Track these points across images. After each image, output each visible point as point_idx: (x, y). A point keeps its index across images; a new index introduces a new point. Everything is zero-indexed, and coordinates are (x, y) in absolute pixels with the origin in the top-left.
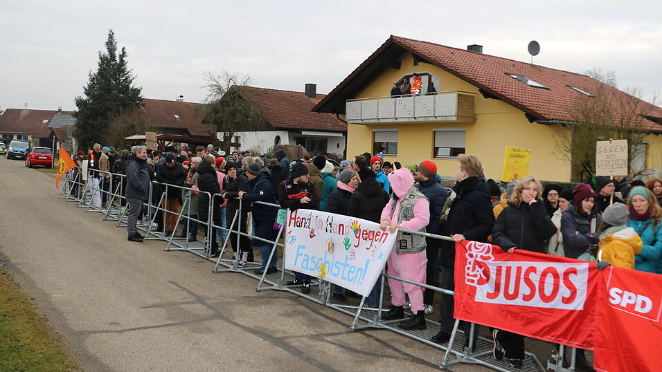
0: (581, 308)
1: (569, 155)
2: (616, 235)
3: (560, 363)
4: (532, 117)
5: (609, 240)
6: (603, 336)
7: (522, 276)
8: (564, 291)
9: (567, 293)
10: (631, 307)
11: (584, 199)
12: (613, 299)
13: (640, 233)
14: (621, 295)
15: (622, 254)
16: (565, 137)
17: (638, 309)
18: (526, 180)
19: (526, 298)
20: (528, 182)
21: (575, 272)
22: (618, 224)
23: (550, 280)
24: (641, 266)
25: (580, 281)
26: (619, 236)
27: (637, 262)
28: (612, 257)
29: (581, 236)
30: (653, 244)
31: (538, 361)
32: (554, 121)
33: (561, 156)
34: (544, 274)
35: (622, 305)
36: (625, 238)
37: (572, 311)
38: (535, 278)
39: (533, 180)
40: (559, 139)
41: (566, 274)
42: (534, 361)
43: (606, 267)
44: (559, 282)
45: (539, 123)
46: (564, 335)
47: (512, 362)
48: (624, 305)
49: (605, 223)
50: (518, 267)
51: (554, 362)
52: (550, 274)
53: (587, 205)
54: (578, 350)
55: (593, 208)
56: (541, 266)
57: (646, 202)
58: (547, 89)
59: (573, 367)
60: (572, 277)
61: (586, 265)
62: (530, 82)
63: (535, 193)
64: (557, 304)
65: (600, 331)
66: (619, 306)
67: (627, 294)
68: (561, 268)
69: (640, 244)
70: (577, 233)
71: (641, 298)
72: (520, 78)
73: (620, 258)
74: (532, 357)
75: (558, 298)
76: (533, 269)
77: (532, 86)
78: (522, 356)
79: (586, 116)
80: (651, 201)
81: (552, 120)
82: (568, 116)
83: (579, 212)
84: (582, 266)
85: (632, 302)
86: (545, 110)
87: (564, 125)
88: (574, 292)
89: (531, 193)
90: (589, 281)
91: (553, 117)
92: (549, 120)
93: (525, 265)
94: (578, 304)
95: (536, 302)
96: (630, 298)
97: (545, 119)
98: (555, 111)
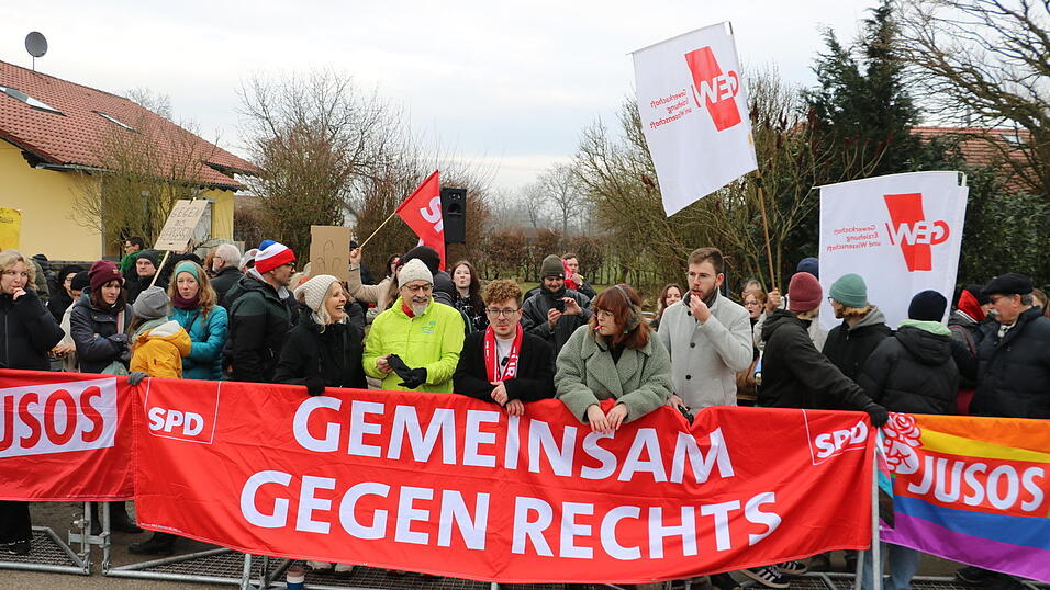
0: (111, 443)
1: (98, 219)
2: (154, 332)
3: (88, 531)
4: (35, 158)
5: (144, 340)
6: (146, 478)
7: (16, 411)
8: (85, 424)
9: (89, 426)
10: (178, 430)
11: (103, 284)
12: (154, 423)
13: (188, 327)
14: (164, 417)
15: (163, 359)
16: (90, 192)
17: (187, 431)
18: (7, 259)
19: (26, 443)
20: (12, 262)
21: (97, 392)
22: (156, 316)
23: (60, 410)
24: (191, 373)
25: (107, 406)
26: (159, 333)
27: (185, 368)
28: (150, 365)
29: (104, 341)
30: (205, 340)
31: (56, 537)
32: (72, 166)
33: (84, 221)
34: (51, 403)
35: (166, 430)
36: (166, 335)
37: (99, 451)
38: (37, 411)
39: (21, 259)
40: (80, 194)
41: (85, 397)
42: (50, 538)
43: (141, 380)
44: (75, 412)
45: (46, 168)
46: (90, 488)
47: (12, 548)
48: (168, 429)
49: (138, 318)
50: (6, 398)
51: (78, 532)
52: (60, 402)
53: (110, 293)
54: (112, 505)
55: (119, 296)
56: (44, 391)
57: (195, 283)
58: (60, 114)
59: (106, 532)
60: (93, 401)
61: (113, 381)
62: (31, 101)
63: (25, 279)
64: (76, 444)
65: (141, 472)
66: (161, 431)
67: (171, 413)
68: (75, 390)
69: (188, 341)
70: (96, 336)
71: (190, 416)
72: (11, 92)
73: (162, 365)
74: (46, 532)
75: (77, 434)
76: (32, 398)
77: (33, 107)
78: (28, 534)
79: (121, 159)
80: (202, 282)
81: (70, 163)
82: (94, 160)
83: (98, 305)
84: (107, 383)
85: (178, 423)
86: (56, 147)
87: (87, 173)
88: (98, 422)
89: (18, 280)
90: (120, 403)
91: (70, 159)
92: (64, 163)
93: (18, 392)
94: (106, 440)
95: (45, 446)
96: (176, 418)
97: (59, 162)
98: (73, 149)
